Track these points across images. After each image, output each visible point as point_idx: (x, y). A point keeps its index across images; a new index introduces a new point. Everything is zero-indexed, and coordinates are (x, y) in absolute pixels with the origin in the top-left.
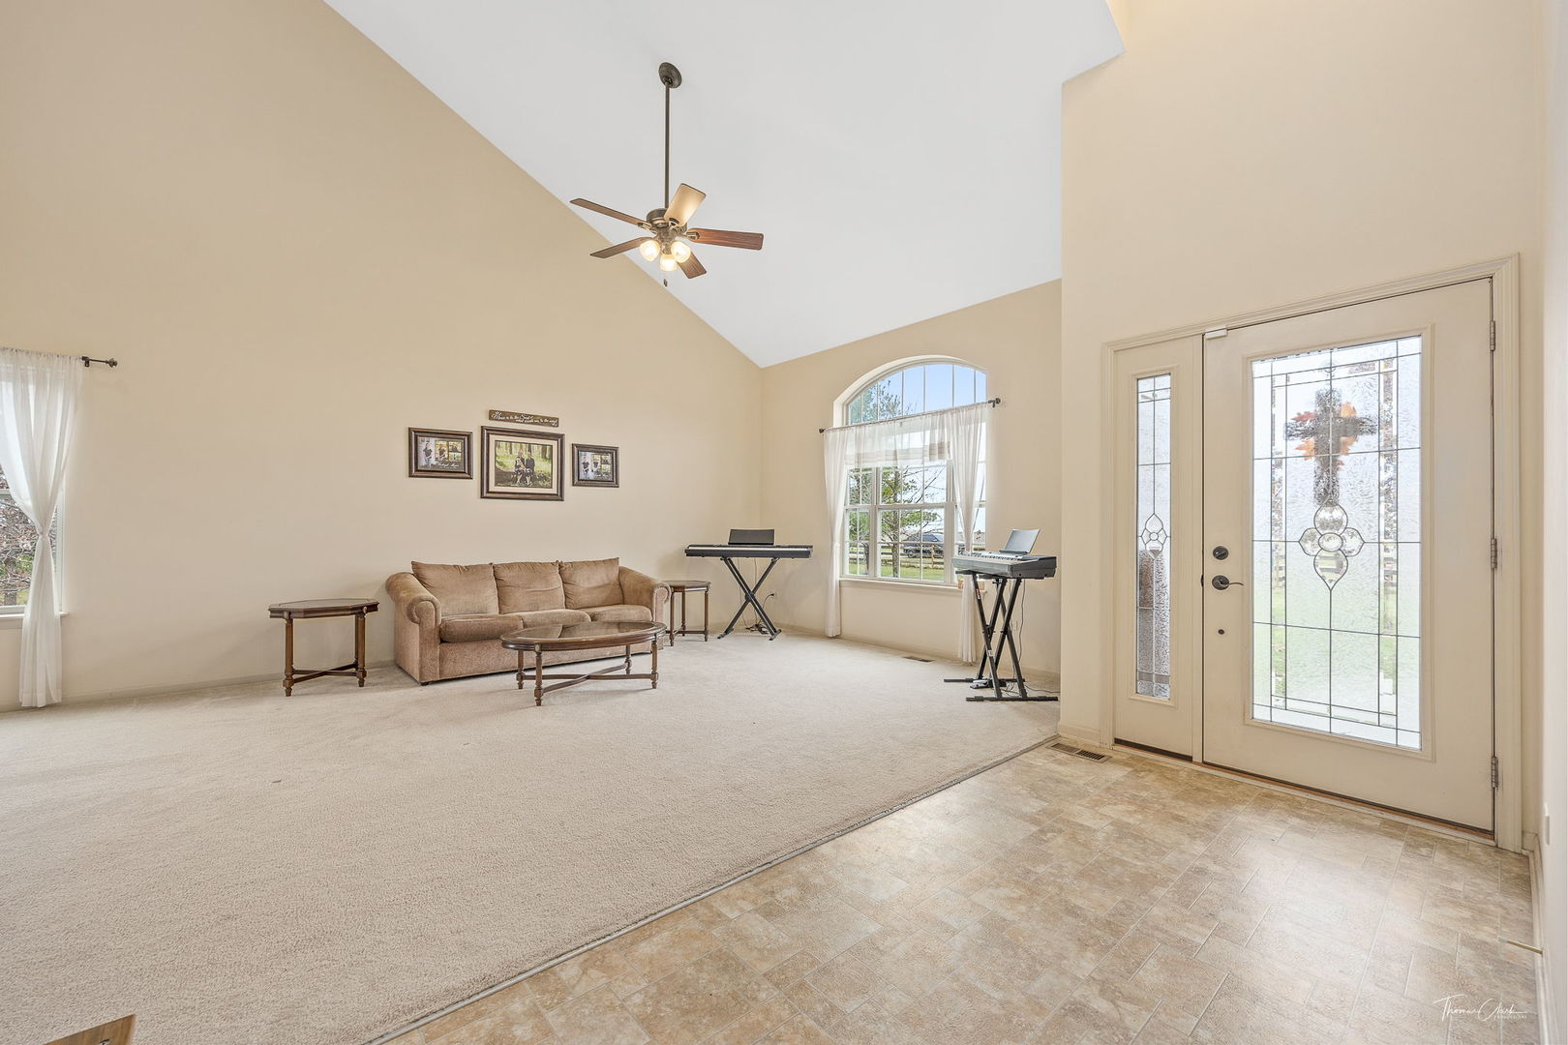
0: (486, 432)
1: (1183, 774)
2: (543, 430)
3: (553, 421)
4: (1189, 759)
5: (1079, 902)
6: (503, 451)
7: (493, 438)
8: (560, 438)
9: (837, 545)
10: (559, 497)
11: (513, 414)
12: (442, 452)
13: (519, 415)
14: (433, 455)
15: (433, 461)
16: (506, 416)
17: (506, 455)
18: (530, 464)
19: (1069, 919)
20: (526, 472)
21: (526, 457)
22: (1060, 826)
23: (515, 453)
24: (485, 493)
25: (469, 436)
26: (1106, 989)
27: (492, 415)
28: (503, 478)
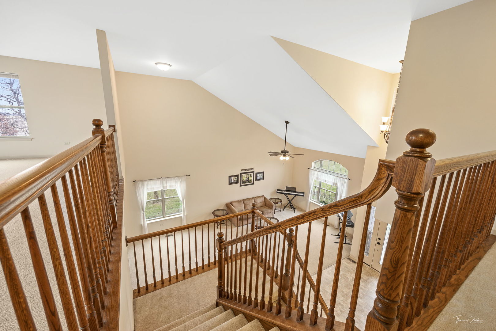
0: (241, 174)
1: (367, 268)
2: (250, 171)
3: (252, 169)
4: (369, 266)
5: (344, 290)
6: (244, 177)
7: (242, 175)
8: (253, 172)
9: (310, 194)
10: (253, 184)
11: (245, 169)
12: (234, 179)
13: (246, 169)
14: (232, 180)
15: (233, 181)
16: (244, 170)
17: (244, 178)
18: (248, 178)
19: (342, 293)
20: (248, 180)
21: (247, 177)
22: (344, 277)
23: (246, 177)
24: (241, 185)
25: (238, 175)
26: (344, 302)
27: (242, 170)
28: (244, 182)
